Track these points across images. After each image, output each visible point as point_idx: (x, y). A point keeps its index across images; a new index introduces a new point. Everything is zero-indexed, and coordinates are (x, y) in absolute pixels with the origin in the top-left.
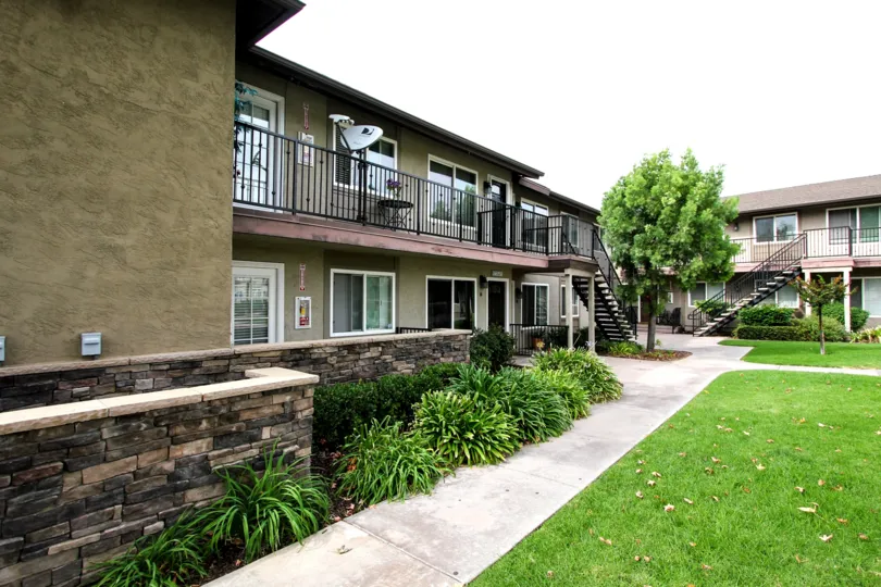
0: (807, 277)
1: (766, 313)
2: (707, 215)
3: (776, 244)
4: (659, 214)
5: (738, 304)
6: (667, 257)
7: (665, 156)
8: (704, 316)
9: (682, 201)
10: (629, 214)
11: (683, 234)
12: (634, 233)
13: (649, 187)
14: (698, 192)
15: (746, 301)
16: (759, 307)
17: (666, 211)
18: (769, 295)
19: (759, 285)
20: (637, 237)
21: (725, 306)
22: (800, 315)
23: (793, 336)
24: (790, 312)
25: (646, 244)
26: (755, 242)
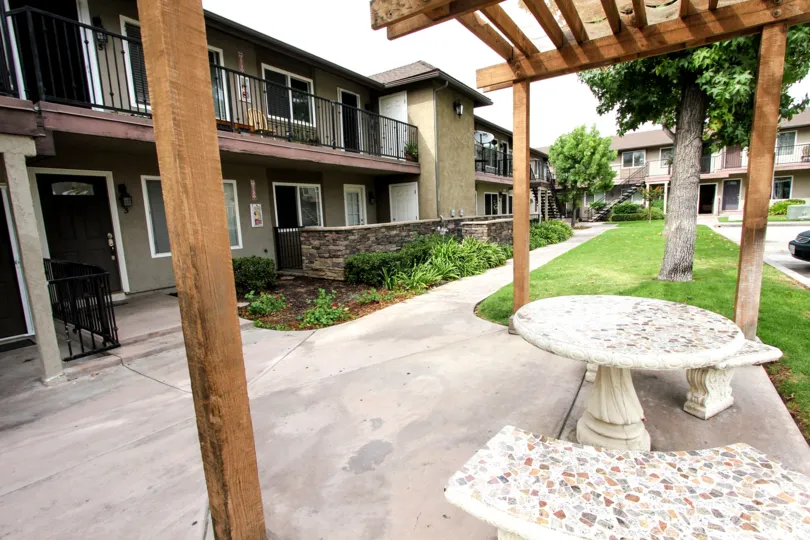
0: (648, 187)
1: (626, 207)
2: (604, 160)
3: (634, 168)
4: (582, 159)
5: (612, 203)
6: (585, 180)
7: (583, 128)
8: (593, 211)
9: (593, 154)
10: (567, 158)
11: (593, 169)
12: (570, 168)
13: (577, 145)
14: (601, 149)
15: (616, 201)
16: (623, 204)
17: (586, 158)
18: (629, 197)
19: (624, 192)
20: (572, 170)
21: (605, 205)
22: (643, 208)
23: (639, 218)
24: (638, 206)
25: (576, 174)
26: (623, 168)
